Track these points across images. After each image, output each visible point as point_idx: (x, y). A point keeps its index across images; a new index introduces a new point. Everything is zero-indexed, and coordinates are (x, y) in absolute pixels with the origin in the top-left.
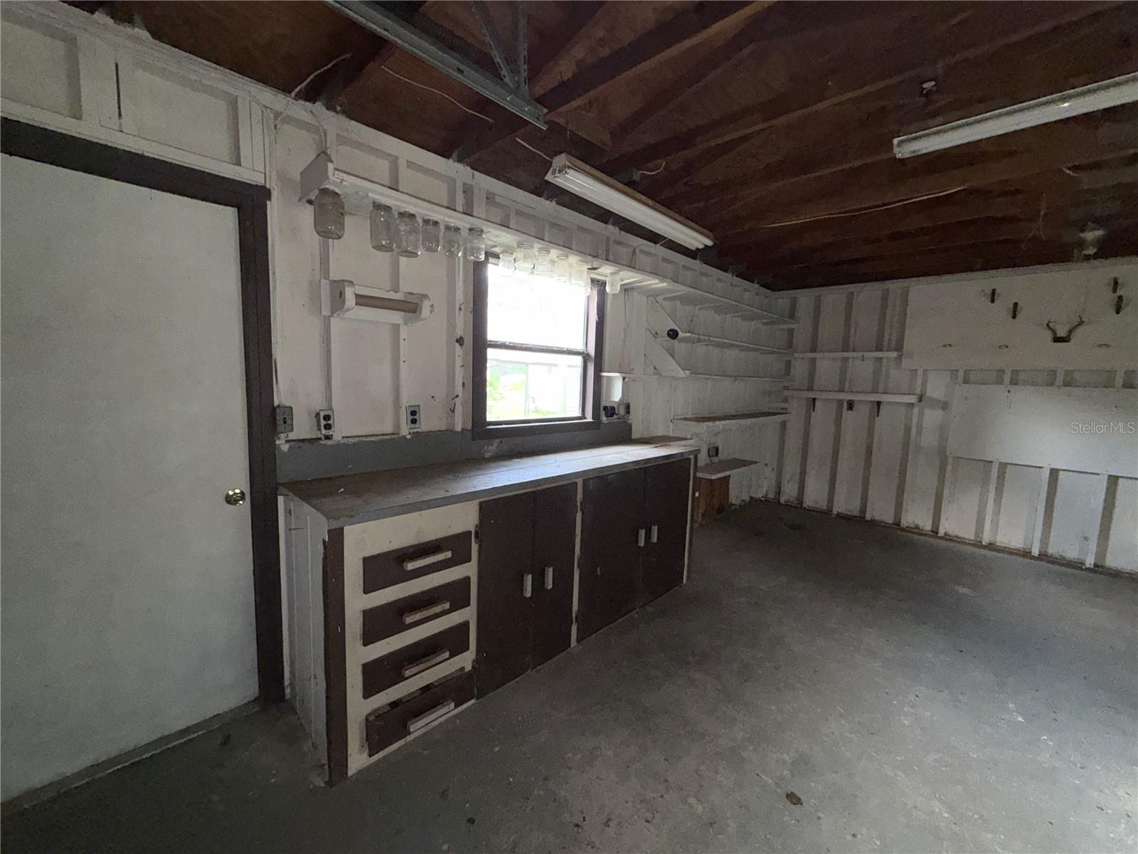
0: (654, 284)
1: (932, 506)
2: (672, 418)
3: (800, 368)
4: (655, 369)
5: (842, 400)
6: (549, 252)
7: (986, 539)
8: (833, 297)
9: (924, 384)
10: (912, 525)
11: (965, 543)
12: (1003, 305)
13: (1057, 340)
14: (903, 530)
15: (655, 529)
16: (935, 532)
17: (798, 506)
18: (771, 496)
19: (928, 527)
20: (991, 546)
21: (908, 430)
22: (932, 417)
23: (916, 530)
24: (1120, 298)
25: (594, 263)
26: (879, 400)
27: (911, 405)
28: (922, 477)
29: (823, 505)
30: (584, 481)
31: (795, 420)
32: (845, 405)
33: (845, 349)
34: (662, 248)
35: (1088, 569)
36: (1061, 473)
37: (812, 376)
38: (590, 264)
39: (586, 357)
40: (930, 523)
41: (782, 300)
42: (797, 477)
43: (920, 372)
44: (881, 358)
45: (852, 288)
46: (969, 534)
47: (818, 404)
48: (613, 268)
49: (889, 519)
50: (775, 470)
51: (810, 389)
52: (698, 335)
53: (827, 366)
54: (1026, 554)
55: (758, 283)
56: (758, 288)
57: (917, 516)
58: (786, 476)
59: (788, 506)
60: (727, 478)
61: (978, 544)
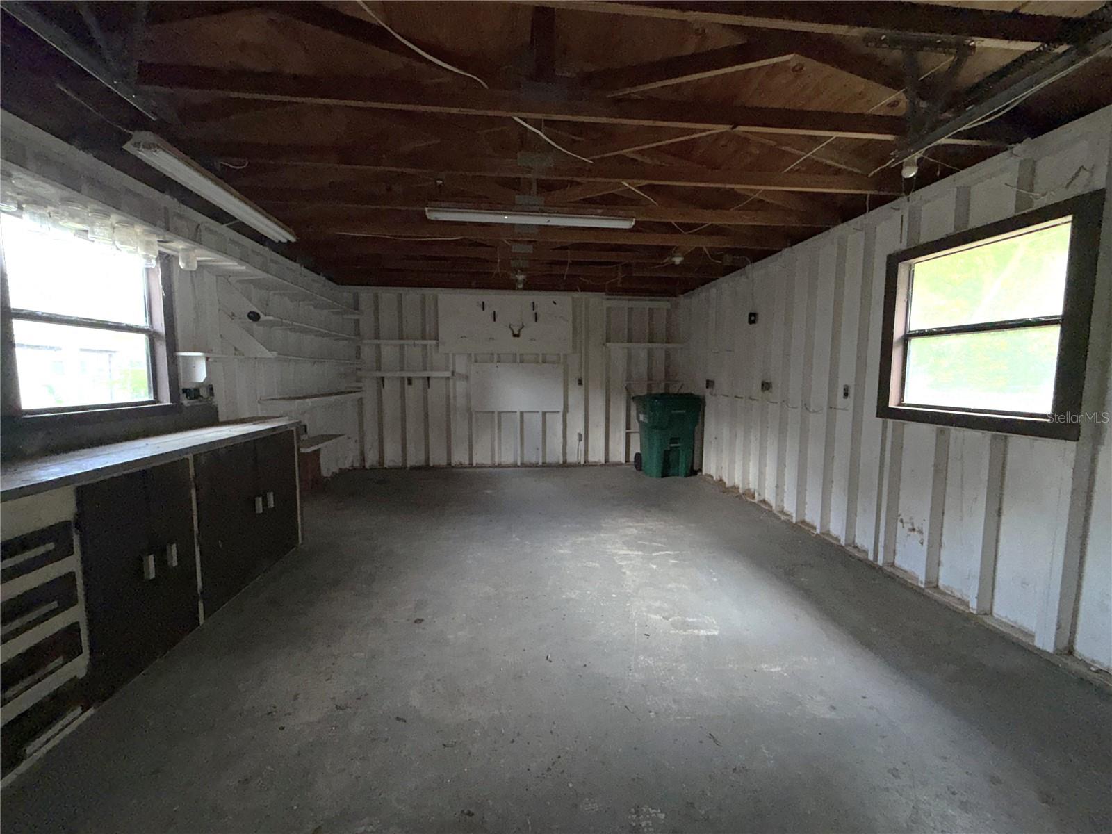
0: (230, 265)
1: (467, 447)
2: (259, 399)
3: (367, 353)
4: (236, 349)
5: (403, 378)
6: (109, 216)
7: (497, 462)
8: (388, 295)
9: (454, 364)
10: (458, 464)
11: (485, 467)
12: (489, 311)
13: (515, 335)
14: (453, 467)
15: (271, 497)
16: (471, 464)
17: (380, 468)
18: (357, 465)
19: (467, 462)
20: (500, 466)
21: (448, 397)
22: (461, 386)
23: (461, 466)
24: (536, 314)
25: (167, 236)
26: (429, 375)
27: (448, 378)
28: (460, 429)
29: (399, 463)
30: (195, 457)
31: (369, 395)
32: (406, 382)
33: (401, 338)
34: (228, 229)
35: (540, 466)
36: (525, 414)
37: (378, 360)
38: (162, 237)
39: (152, 336)
40: (467, 459)
41: (347, 292)
42: (376, 444)
43: (451, 355)
44: (426, 346)
45: (402, 290)
46: (488, 462)
47: (386, 380)
48: (187, 244)
49: (444, 463)
50: (358, 441)
51: (379, 369)
52: (281, 319)
53: (389, 351)
54: (515, 466)
55: (324, 276)
56: (325, 281)
57: (460, 457)
58: (367, 446)
59: (372, 469)
60: (317, 453)
61: (494, 466)
